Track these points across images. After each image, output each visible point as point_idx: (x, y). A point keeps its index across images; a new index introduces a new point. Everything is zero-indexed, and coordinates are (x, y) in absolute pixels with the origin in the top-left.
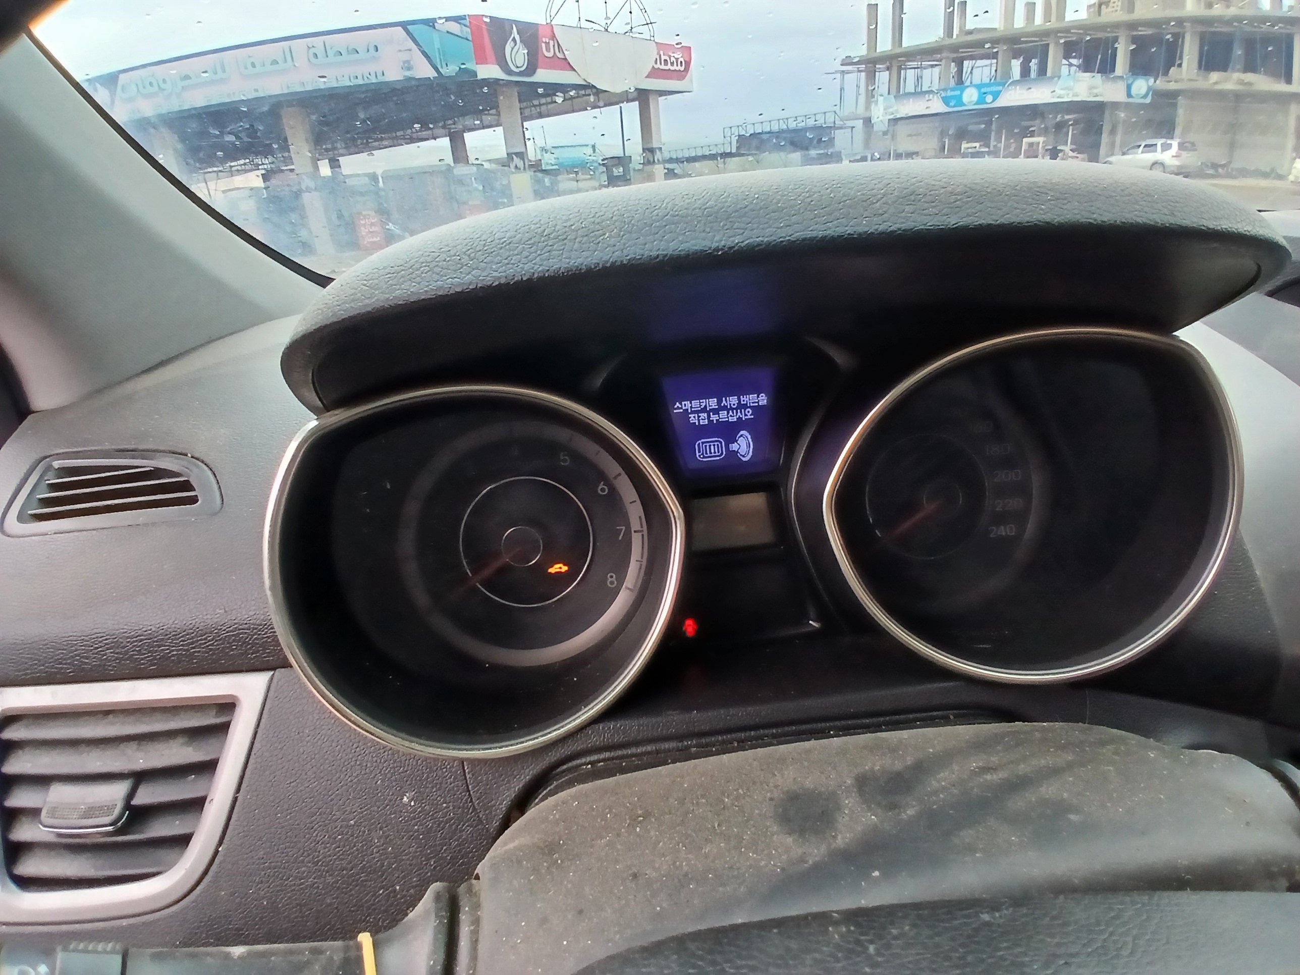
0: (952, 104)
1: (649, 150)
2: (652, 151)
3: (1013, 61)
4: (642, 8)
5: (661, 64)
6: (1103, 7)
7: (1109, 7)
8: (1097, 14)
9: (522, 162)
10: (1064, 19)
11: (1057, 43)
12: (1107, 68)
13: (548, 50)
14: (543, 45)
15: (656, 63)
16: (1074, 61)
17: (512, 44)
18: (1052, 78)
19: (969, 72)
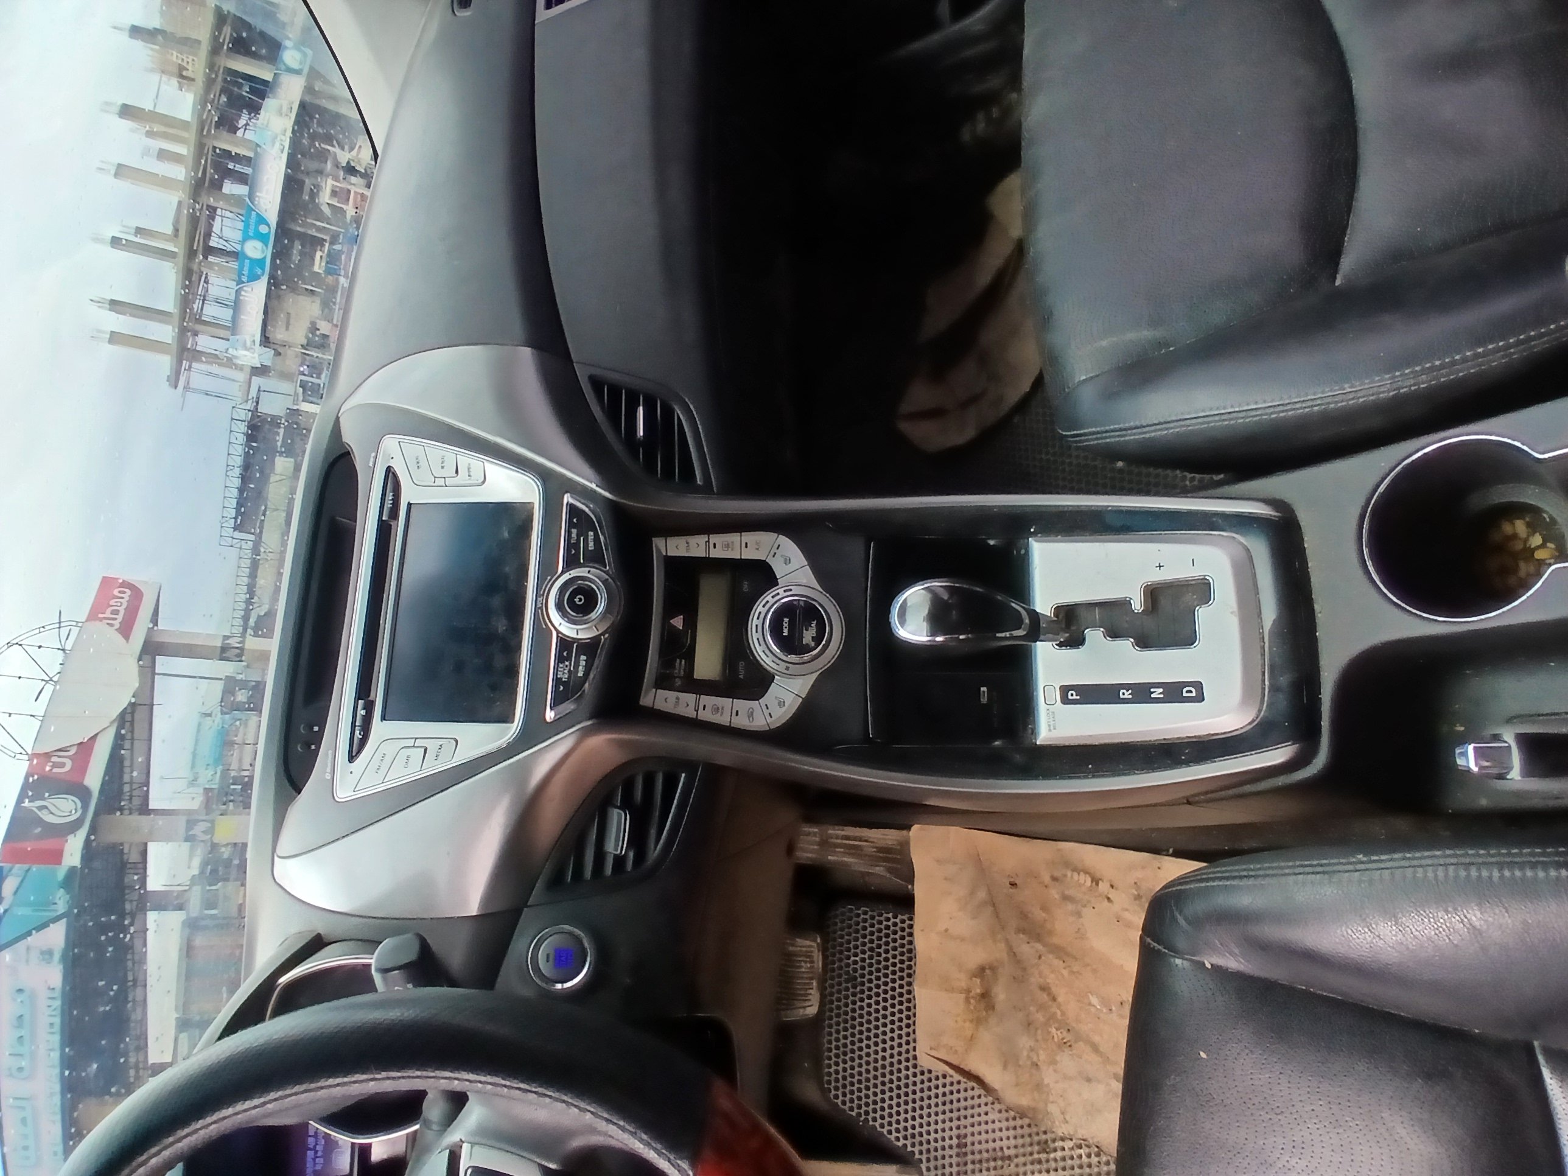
0: (259, 272)
1: (224, 653)
2: (224, 649)
3: (224, 191)
4: (37, 631)
5: (115, 619)
6: (184, 73)
7: (188, 67)
8: (192, 82)
9: (201, 823)
10: (188, 122)
11: (215, 138)
12: (261, 89)
13: (63, 765)
14: (55, 770)
15: (111, 625)
16: (242, 122)
17: (45, 811)
18: (256, 153)
19: (225, 243)
